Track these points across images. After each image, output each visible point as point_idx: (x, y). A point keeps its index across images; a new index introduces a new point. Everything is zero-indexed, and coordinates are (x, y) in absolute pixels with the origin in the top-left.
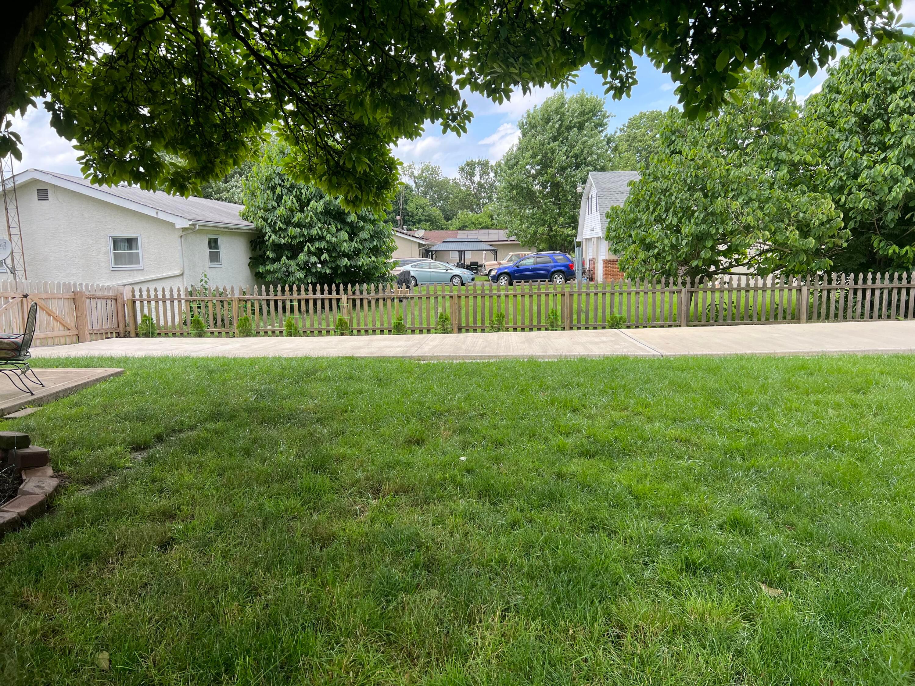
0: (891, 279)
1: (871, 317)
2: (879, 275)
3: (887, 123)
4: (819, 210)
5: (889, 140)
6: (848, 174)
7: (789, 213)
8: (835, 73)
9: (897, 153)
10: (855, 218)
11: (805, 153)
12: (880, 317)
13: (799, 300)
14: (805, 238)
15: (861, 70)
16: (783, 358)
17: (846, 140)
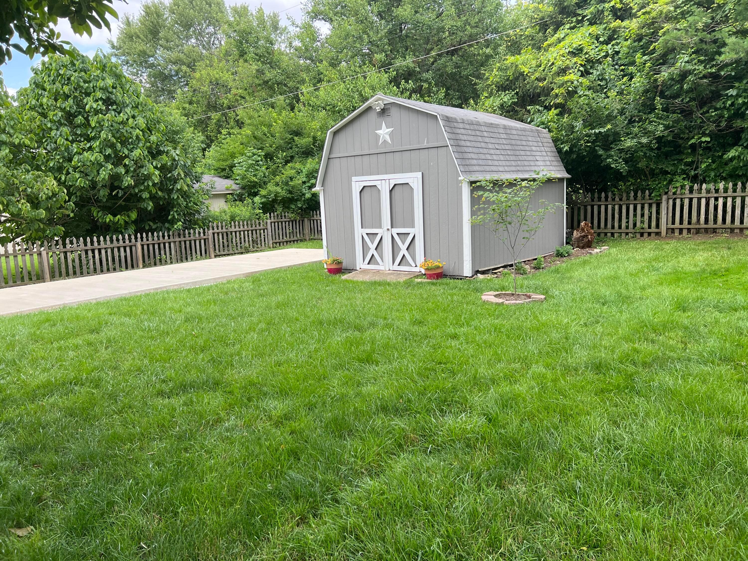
0: (112, 241)
1: (102, 271)
2: (102, 238)
3: (87, 119)
4: (44, 186)
5: (91, 133)
6: (64, 157)
7: (18, 188)
8: (39, 72)
9: (98, 144)
10: (75, 193)
11: (23, 137)
12: (108, 270)
13: (41, 263)
14: (37, 209)
15: (60, 75)
16: (28, 316)
17: (57, 130)
